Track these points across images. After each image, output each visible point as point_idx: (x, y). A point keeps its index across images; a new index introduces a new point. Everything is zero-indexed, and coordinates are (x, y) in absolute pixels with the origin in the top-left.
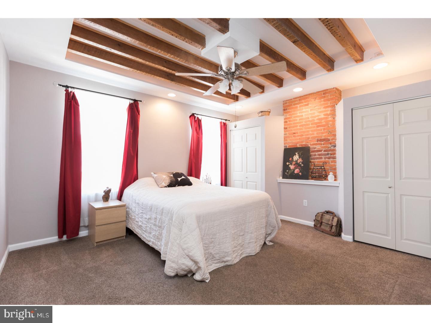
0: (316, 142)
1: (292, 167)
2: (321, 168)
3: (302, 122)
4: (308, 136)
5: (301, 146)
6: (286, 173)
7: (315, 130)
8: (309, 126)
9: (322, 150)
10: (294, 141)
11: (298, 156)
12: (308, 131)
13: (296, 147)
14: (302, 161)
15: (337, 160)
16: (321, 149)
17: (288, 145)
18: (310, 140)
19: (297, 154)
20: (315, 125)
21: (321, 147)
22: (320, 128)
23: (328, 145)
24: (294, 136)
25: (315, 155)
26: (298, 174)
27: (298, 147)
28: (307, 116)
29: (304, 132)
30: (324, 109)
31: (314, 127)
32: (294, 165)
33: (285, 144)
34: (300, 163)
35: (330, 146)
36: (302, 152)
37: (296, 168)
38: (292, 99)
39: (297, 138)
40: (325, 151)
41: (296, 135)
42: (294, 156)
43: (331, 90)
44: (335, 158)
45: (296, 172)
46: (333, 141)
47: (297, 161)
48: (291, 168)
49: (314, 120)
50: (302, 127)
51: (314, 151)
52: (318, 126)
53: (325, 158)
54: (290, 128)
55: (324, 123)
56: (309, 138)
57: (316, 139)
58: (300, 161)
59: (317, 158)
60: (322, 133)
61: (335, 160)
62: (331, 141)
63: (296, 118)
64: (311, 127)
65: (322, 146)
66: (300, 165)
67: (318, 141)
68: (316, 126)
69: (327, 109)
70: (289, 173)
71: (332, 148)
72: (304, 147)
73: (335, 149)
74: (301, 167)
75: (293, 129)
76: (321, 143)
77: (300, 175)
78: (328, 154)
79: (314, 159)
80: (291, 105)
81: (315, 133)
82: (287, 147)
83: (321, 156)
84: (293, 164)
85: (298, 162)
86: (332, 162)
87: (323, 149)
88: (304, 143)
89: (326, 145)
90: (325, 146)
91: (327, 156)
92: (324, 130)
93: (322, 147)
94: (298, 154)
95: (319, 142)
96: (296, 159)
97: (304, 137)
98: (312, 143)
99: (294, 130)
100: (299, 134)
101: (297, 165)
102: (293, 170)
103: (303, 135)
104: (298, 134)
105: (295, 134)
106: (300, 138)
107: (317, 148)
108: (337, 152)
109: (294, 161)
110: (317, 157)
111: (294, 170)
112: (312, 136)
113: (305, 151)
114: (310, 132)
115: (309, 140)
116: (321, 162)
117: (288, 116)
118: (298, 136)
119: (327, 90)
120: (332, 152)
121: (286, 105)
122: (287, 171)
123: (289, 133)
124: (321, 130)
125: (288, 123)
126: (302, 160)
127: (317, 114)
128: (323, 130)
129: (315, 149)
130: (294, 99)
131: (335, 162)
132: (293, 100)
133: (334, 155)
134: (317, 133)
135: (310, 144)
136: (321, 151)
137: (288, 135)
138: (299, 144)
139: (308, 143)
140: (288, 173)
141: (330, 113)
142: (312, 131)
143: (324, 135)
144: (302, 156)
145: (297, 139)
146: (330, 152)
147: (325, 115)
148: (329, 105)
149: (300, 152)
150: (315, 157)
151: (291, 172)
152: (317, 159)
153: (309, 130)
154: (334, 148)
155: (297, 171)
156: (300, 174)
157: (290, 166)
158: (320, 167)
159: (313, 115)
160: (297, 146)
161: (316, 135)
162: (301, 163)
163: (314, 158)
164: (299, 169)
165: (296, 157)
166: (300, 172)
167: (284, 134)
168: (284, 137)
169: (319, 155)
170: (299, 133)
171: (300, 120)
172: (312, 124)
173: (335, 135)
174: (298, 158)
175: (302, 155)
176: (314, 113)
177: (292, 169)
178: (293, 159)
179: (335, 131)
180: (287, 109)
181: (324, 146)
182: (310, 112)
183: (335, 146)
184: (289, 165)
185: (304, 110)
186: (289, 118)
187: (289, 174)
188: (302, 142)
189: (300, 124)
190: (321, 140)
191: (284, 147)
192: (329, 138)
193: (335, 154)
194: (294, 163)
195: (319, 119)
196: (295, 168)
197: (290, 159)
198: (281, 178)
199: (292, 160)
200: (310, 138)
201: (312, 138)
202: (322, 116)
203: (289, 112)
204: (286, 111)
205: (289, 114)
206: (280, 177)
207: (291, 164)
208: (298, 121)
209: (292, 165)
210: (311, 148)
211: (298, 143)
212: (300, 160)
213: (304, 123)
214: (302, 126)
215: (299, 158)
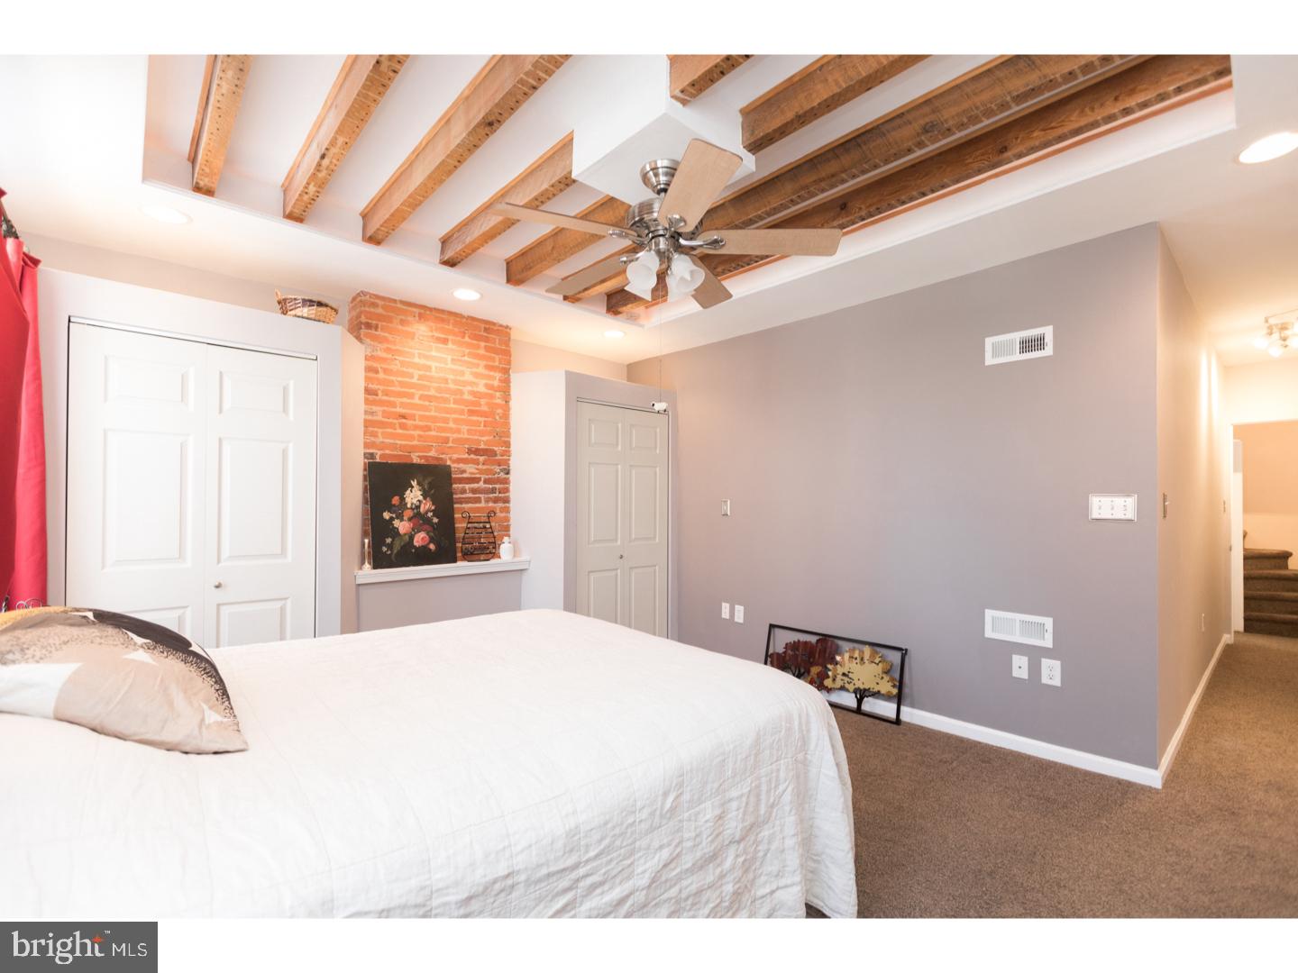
0: (466, 456)
1: (403, 526)
2: (485, 527)
3: (428, 388)
4: (443, 434)
5: (423, 462)
6: (384, 549)
7: (463, 420)
8: (447, 406)
9: (479, 479)
10: (403, 443)
11: (420, 493)
12: (446, 421)
13: (409, 462)
14: (433, 508)
15: (512, 505)
16: (478, 476)
17: (379, 453)
18: (450, 447)
19: (414, 483)
20: (463, 407)
21: (477, 469)
22: (475, 418)
23: (493, 467)
24: (403, 426)
25: (464, 491)
26: (425, 548)
27: (415, 461)
28: (442, 375)
29: (434, 419)
30: (486, 372)
31: (462, 412)
32: (410, 519)
33: (366, 445)
34: (426, 513)
35: (497, 469)
36: (429, 479)
37: (416, 529)
38: (395, 301)
39: (412, 432)
40: (486, 481)
41: (409, 422)
42: (408, 492)
43: (500, 328)
44: (507, 500)
45: (418, 542)
46: (505, 457)
47: (418, 507)
48: (402, 531)
49: (461, 392)
50: (427, 403)
51: (461, 481)
52: (471, 412)
53: (487, 501)
54: (387, 395)
55: (485, 408)
56: (446, 440)
57: (467, 446)
58: (427, 506)
59: (468, 501)
60: (482, 434)
61: (507, 505)
62: (499, 457)
63: (411, 370)
64: (455, 411)
65: (480, 467)
66: (428, 521)
67: (470, 451)
68: (466, 409)
69: (492, 373)
70: (396, 548)
71: (502, 475)
72: (436, 466)
73: (508, 478)
74: (433, 526)
75: (398, 400)
76: (478, 459)
77: (430, 550)
78: (493, 491)
79: (461, 503)
80: (389, 320)
81: (464, 428)
82: (378, 457)
83: (477, 495)
84: (405, 518)
85: (422, 510)
86: (501, 512)
87: (483, 477)
88: (432, 454)
89: (488, 467)
90: (488, 469)
91: (491, 495)
92: (485, 426)
93: (481, 472)
94: (419, 484)
95: (472, 456)
96: (415, 501)
97: (433, 433)
98: (455, 456)
99: (403, 405)
100: (417, 422)
101: (418, 518)
102: (407, 537)
103: (428, 428)
104: (415, 420)
105: (404, 421)
106: (420, 436)
107: (468, 471)
108: (512, 487)
109: (409, 506)
110: (470, 498)
111: (412, 538)
112: (455, 436)
113: (437, 479)
114: (451, 425)
115: (448, 445)
116: (478, 510)
117: (380, 354)
118: (416, 427)
119: (494, 324)
120: (502, 486)
121: (372, 310)
122: (389, 540)
123: (384, 412)
124: (478, 423)
125: (381, 375)
126: (433, 504)
127: (468, 377)
128: (482, 425)
129: (465, 475)
130: (403, 302)
131: (507, 510)
132: (399, 305)
133: (506, 495)
134: (469, 431)
135: (450, 459)
136: (476, 480)
137: (379, 418)
138: (417, 454)
139: (443, 454)
140: (390, 546)
141: (499, 386)
142: (456, 421)
143: (484, 439)
144: (433, 491)
145: (411, 438)
146: (497, 486)
147: (487, 386)
148: (497, 364)
149: (424, 480)
150: (464, 496)
151: (402, 544)
152: (467, 503)
153: (448, 416)
154: (507, 476)
155: (420, 539)
156: (432, 547)
157: (396, 523)
158: (481, 525)
159: (458, 378)
160: (412, 459)
161: (466, 436)
162: (430, 514)
163: (460, 498)
164: (428, 534)
165: (414, 496)
166: (432, 540)
167: (366, 412)
168: (366, 421)
169: (474, 491)
170: (417, 417)
171: (421, 378)
172: (456, 402)
173: (508, 444)
174: (421, 498)
175: (430, 488)
176: (463, 373)
177: (405, 534)
178: (403, 499)
179: (508, 434)
180: (376, 328)
181: (485, 467)
182: (450, 366)
183: (508, 473)
184: (392, 519)
185: (434, 353)
186: (384, 360)
187: (395, 551)
188: (429, 448)
189: (421, 392)
190: (477, 452)
191: (365, 457)
192: (496, 449)
193: (507, 490)
194: (408, 513)
195: (473, 393)
196: (413, 530)
197: (396, 500)
198: (367, 566)
199: (401, 503)
200: (451, 439)
201: (455, 441)
202: (482, 389)
203: (386, 340)
204: (373, 332)
205: (385, 345)
206: (363, 563)
207: (400, 517)
208: (415, 380)
209: (402, 520)
210: (453, 469)
211: (414, 449)
212: (425, 504)
213: (432, 392)
214: (429, 398)
215: (425, 498)
